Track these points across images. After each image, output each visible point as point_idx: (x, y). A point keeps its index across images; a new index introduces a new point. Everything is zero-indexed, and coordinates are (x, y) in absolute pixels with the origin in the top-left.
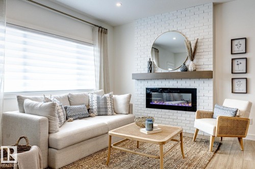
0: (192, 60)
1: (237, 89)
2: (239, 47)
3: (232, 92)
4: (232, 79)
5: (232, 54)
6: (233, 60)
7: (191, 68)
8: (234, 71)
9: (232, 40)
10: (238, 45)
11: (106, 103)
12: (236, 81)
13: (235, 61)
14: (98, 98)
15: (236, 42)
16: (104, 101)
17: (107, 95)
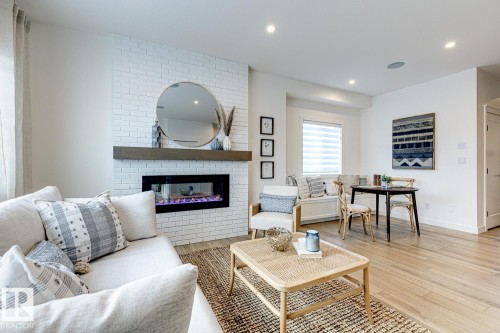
0: (228, 135)
1: (265, 175)
2: (267, 129)
3: (262, 178)
4: (262, 163)
5: (261, 133)
6: (262, 140)
7: (227, 146)
8: (263, 154)
9: (261, 118)
10: (266, 125)
11: (110, 220)
12: (264, 165)
13: (264, 142)
14: (84, 211)
15: (264, 121)
16: (105, 218)
17: (102, 200)
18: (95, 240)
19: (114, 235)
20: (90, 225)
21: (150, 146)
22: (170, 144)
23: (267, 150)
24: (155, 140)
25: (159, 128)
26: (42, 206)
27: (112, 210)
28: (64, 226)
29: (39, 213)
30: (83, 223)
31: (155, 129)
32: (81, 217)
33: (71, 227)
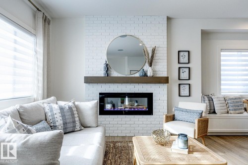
0: (151, 66)
1: (182, 93)
2: (184, 59)
3: (179, 96)
4: (179, 85)
5: (179, 63)
6: (179, 68)
7: (150, 74)
8: (181, 78)
9: (179, 52)
10: (183, 57)
11: (73, 114)
12: (181, 86)
13: (181, 70)
14: (62, 109)
15: (181, 54)
16: (70, 113)
17: (71, 104)
18: (65, 124)
19: (74, 122)
20: (63, 116)
21: (103, 75)
22: (114, 74)
23: (184, 75)
24: (105, 72)
25: (107, 65)
26: (45, 105)
27: (74, 109)
28: (53, 115)
29: (44, 109)
30: (60, 115)
31: (105, 66)
32: (59, 111)
33: (55, 116)
